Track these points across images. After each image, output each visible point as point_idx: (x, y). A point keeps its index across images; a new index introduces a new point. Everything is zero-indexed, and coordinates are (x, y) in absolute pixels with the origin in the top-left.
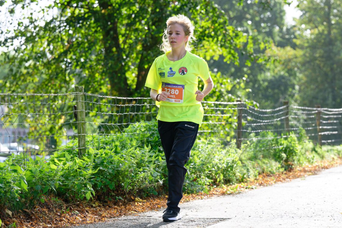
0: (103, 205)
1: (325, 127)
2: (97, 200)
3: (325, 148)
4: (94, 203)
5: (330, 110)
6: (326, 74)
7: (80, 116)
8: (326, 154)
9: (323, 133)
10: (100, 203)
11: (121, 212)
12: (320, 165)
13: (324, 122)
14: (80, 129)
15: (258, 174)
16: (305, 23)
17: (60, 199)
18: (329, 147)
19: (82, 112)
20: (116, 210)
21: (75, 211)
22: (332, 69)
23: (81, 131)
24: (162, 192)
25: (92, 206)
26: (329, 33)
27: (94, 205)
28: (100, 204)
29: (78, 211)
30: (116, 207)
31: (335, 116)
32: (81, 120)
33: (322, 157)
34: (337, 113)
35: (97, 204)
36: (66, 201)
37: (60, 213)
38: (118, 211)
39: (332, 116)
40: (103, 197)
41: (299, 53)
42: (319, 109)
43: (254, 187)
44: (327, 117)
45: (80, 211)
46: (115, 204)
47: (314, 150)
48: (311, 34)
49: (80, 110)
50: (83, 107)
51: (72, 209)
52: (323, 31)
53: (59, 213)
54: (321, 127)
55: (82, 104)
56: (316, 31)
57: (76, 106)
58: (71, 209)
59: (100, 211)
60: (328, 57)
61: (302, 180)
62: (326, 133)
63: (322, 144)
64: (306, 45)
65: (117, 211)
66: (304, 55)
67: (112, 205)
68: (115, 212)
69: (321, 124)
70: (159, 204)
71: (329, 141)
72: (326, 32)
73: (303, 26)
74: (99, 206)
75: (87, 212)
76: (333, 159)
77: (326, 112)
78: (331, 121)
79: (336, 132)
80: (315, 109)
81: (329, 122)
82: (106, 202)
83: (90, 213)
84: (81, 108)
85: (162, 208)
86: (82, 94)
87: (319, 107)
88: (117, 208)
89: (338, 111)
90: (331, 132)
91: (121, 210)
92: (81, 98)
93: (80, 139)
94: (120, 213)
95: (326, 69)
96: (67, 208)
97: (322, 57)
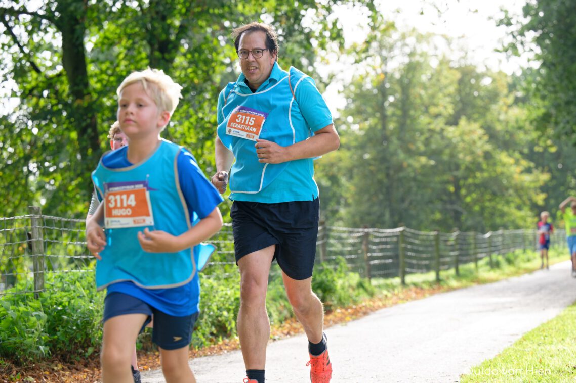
0: (69, 368)
1: (375, 254)
2: (60, 361)
3: (374, 282)
4: (56, 366)
5: (381, 230)
6: (380, 182)
7: (37, 247)
8: (376, 290)
9: (372, 262)
10: (64, 365)
11: (92, 377)
12: (368, 306)
13: (374, 247)
14: (37, 265)
15: (284, 319)
16: (352, 115)
17: (8, 361)
18: (382, 281)
19: (38, 241)
20: (86, 374)
21: (29, 377)
22: (388, 175)
23: (37, 268)
24: (152, 347)
25: (53, 370)
26: (384, 127)
27: (55, 368)
28: (64, 367)
29: (33, 377)
30: (86, 370)
31: (389, 240)
32: (37, 253)
33: (372, 294)
34: (390, 235)
35: (60, 366)
36: (17, 363)
37: (8, 381)
38: (89, 376)
39: (384, 240)
40: (68, 357)
41: (345, 154)
42: (366, 230)
43: (276, 337)
44: (377, 240)
45: (36, 377)
46: (86, 366)
47: (361, 285)
48: (360, 129)
49: (36, 238)
50: (40, 234)
51: (25, 374)
52: (376, 125)
53: (6, 380)
54: (369, 254)
55: (39, 231)
56: (367, 124)
57: (30, 233)
58: (22, 375)
59: (64, 376)
60: (383, 159)
61: (342, 326)
62: (376, 262)
63: (371, 277)
64: (354, 144)
65: (87, 376)
66: (351, 157)
67: (80, 366)
68: (85, 377)
69: (369, 250)
70: (145, 365)
71: (381, 272)
72: (379, 127)
73: (350, 119)
74: (63, 369)
75: (46, 378)
76: (386, 296)
77: (377, 234)
78: (384, 246)
79: (390, 261)
80: (361, 230)
81: (381, 246)
82: (72, 363)
83: (49, 379)
84: (38, 236)
85: (150, 369)
86: (38, 217)
87: (366, 227)
88: (87, 372)
89: (392, 233)
90: (383, 261)
91: (93, 374)
92: (37, 223)
93: (37, 279)
94: (91, 379)
95: (380, 176)
96: (17, 372)
97: (374, 159)
